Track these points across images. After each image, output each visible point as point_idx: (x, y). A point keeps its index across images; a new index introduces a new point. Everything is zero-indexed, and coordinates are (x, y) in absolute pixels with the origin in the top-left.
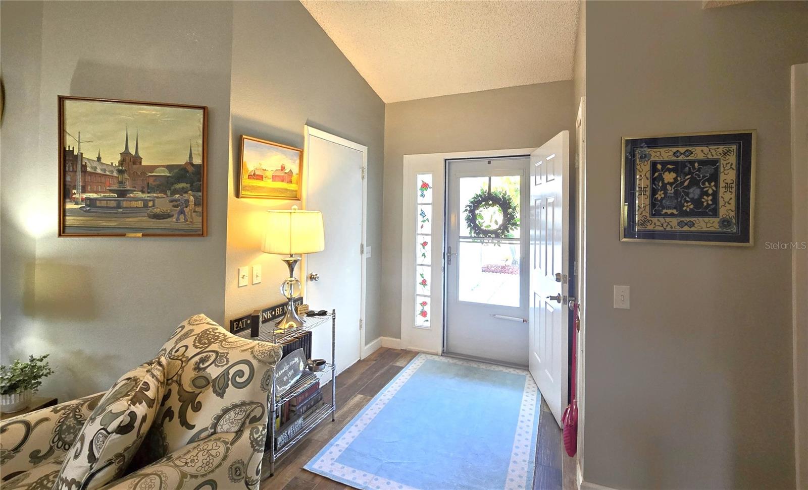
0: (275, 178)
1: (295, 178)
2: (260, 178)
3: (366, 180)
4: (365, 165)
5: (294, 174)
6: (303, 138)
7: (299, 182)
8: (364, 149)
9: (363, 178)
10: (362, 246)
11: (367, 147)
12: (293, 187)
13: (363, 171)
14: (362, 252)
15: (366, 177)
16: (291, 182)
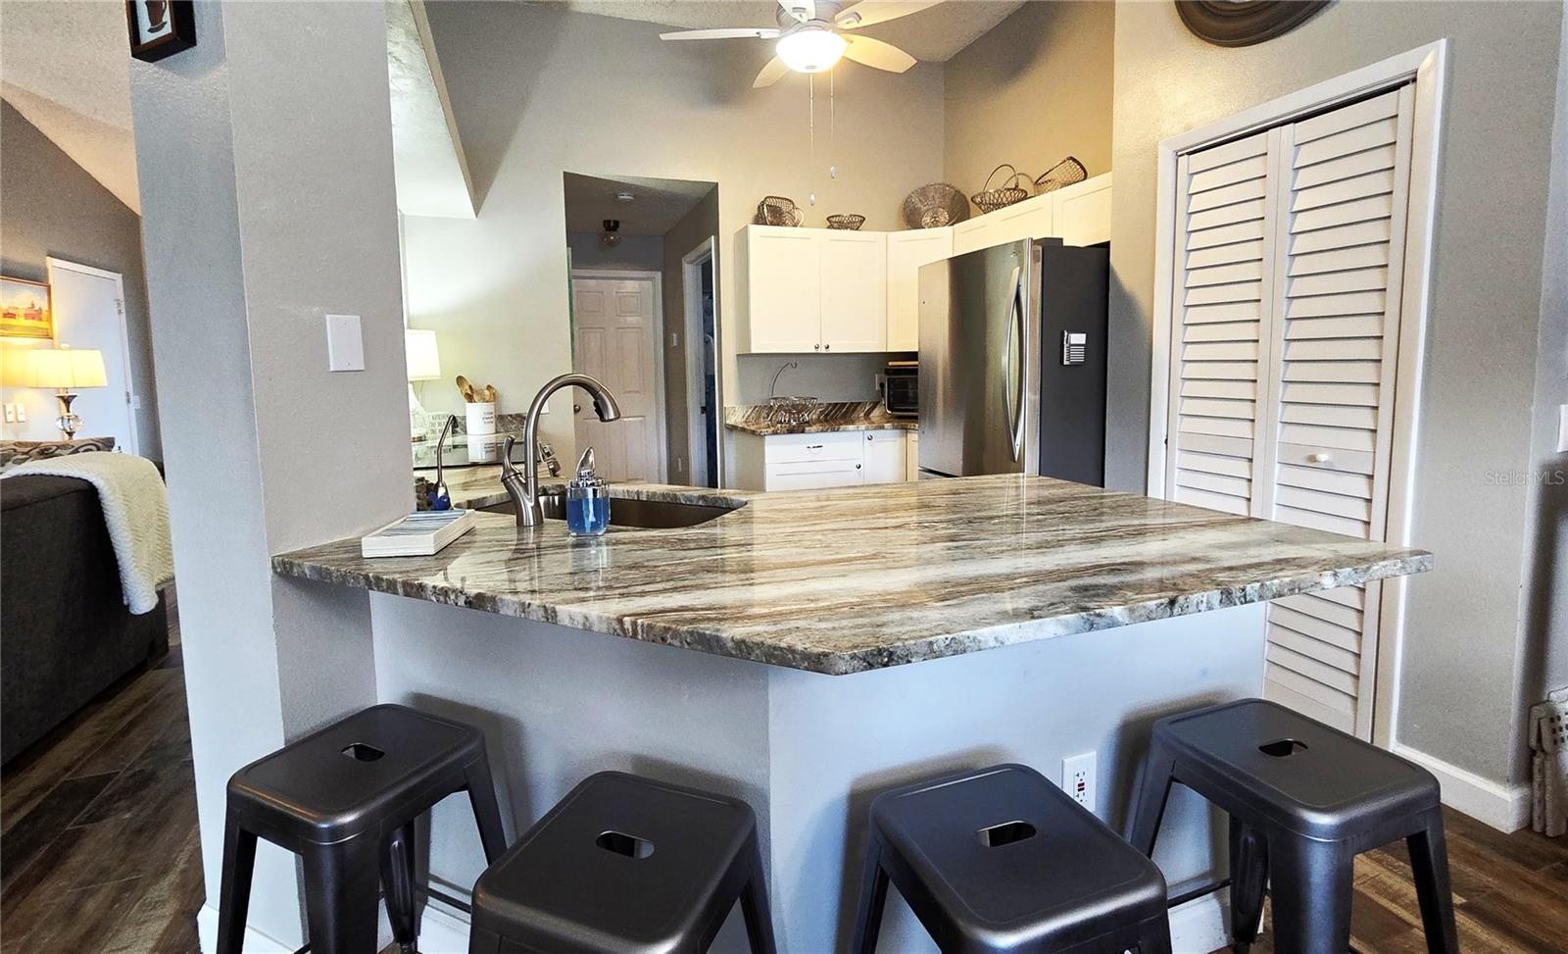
0: (27, 316)
1: (45, 314)
2: (13, 316)
3: (124, 316)
4: (122, 297)
5: (44, 311)
6: (46, 270)
7: (49, 319)
8: (118, 277)
9: (120, 312)
10: (128, 394)
11: (121, 275)
12: (44, 324)
13: (119, 304)
14: (129, 401)
15: (124, 311)
16: (40, 319)
